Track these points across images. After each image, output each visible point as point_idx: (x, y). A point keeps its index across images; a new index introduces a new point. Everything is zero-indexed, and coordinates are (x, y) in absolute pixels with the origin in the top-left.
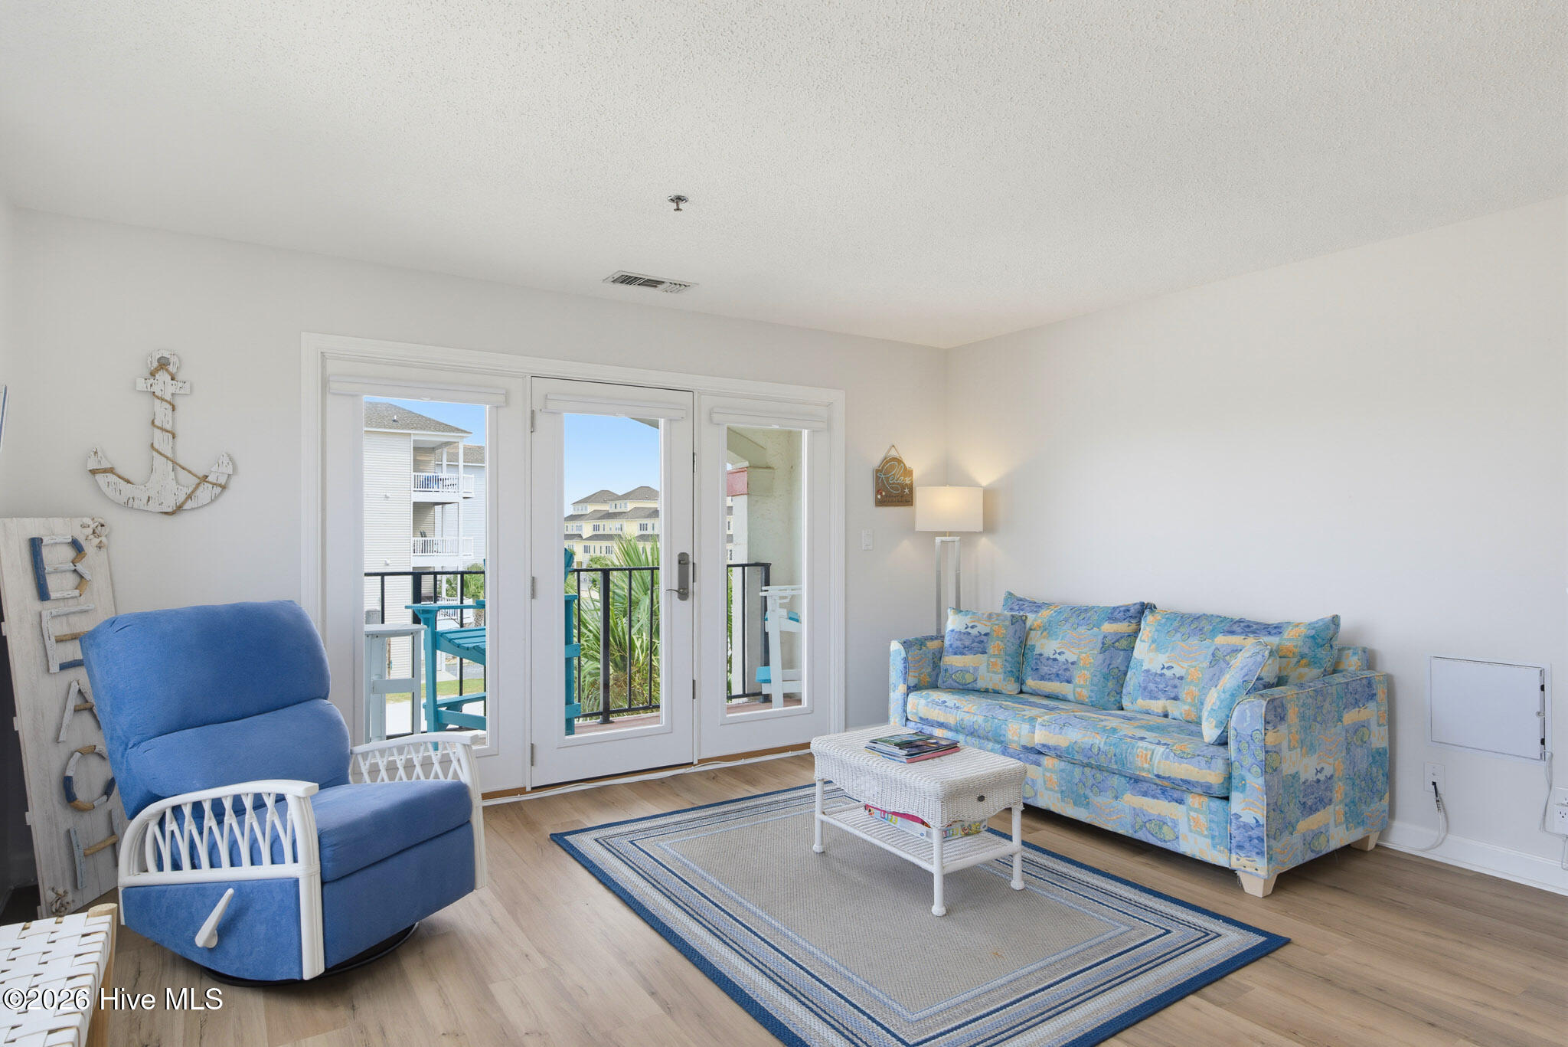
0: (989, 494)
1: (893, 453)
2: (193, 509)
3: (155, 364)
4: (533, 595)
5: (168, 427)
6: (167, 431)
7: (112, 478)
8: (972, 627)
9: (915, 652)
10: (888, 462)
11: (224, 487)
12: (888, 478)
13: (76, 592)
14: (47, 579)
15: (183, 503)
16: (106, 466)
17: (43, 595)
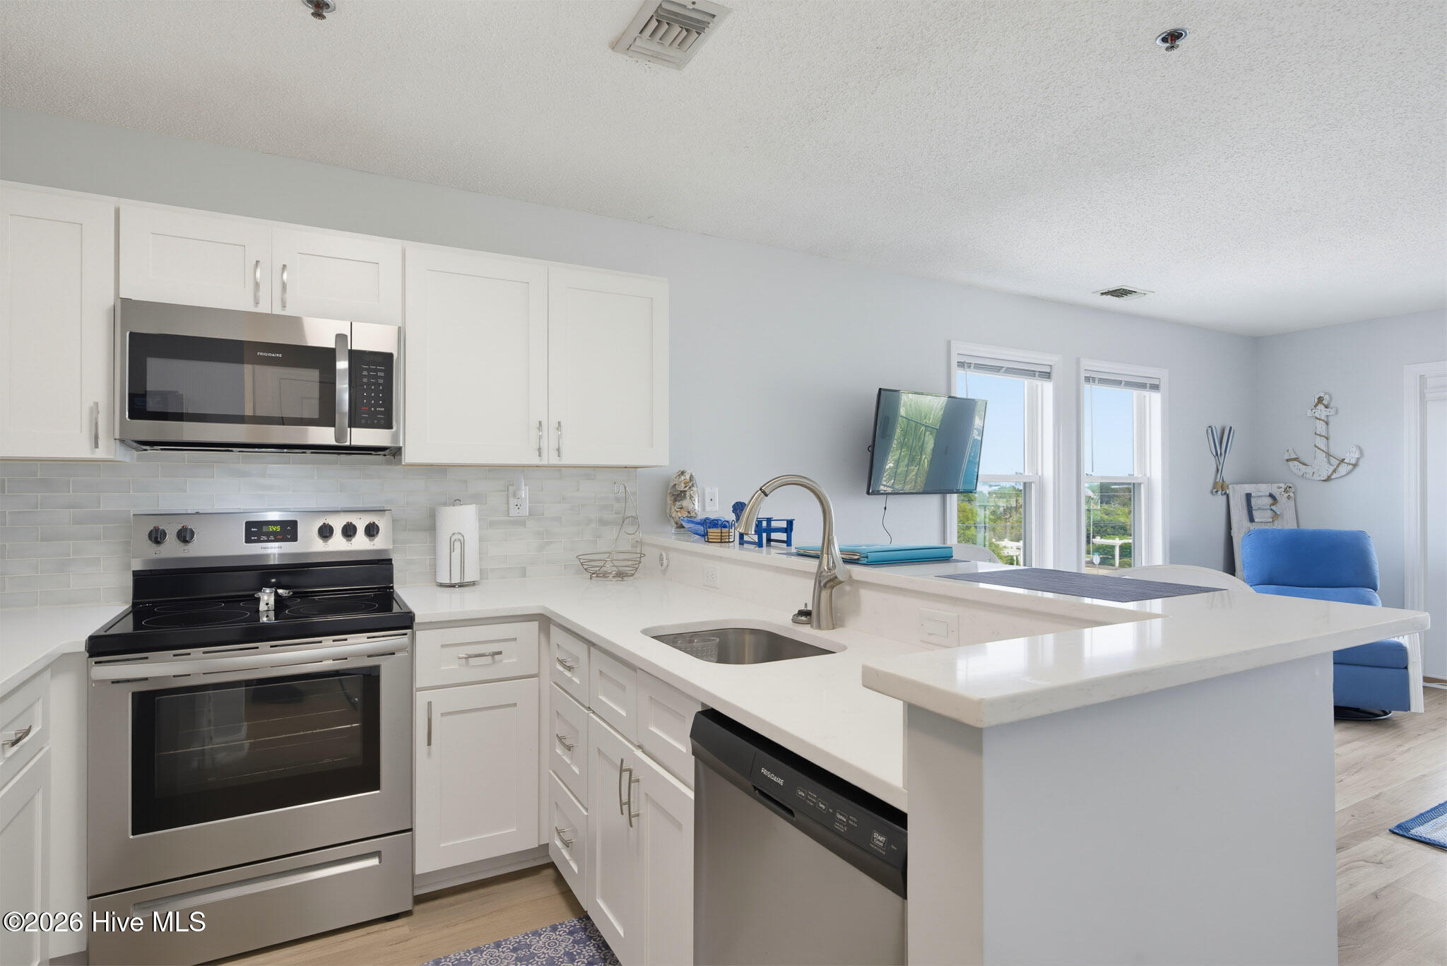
2: (1337, 478)
3: (1316, 400)
5: (1323, 434)
6: (1322, 436)
7: (1296, 463)
11: (1355, 465)
13: (1271, 520)
14: (1254, 512)
15: (1331, 475)
16: (1294, 456)
17: (1252, 520)
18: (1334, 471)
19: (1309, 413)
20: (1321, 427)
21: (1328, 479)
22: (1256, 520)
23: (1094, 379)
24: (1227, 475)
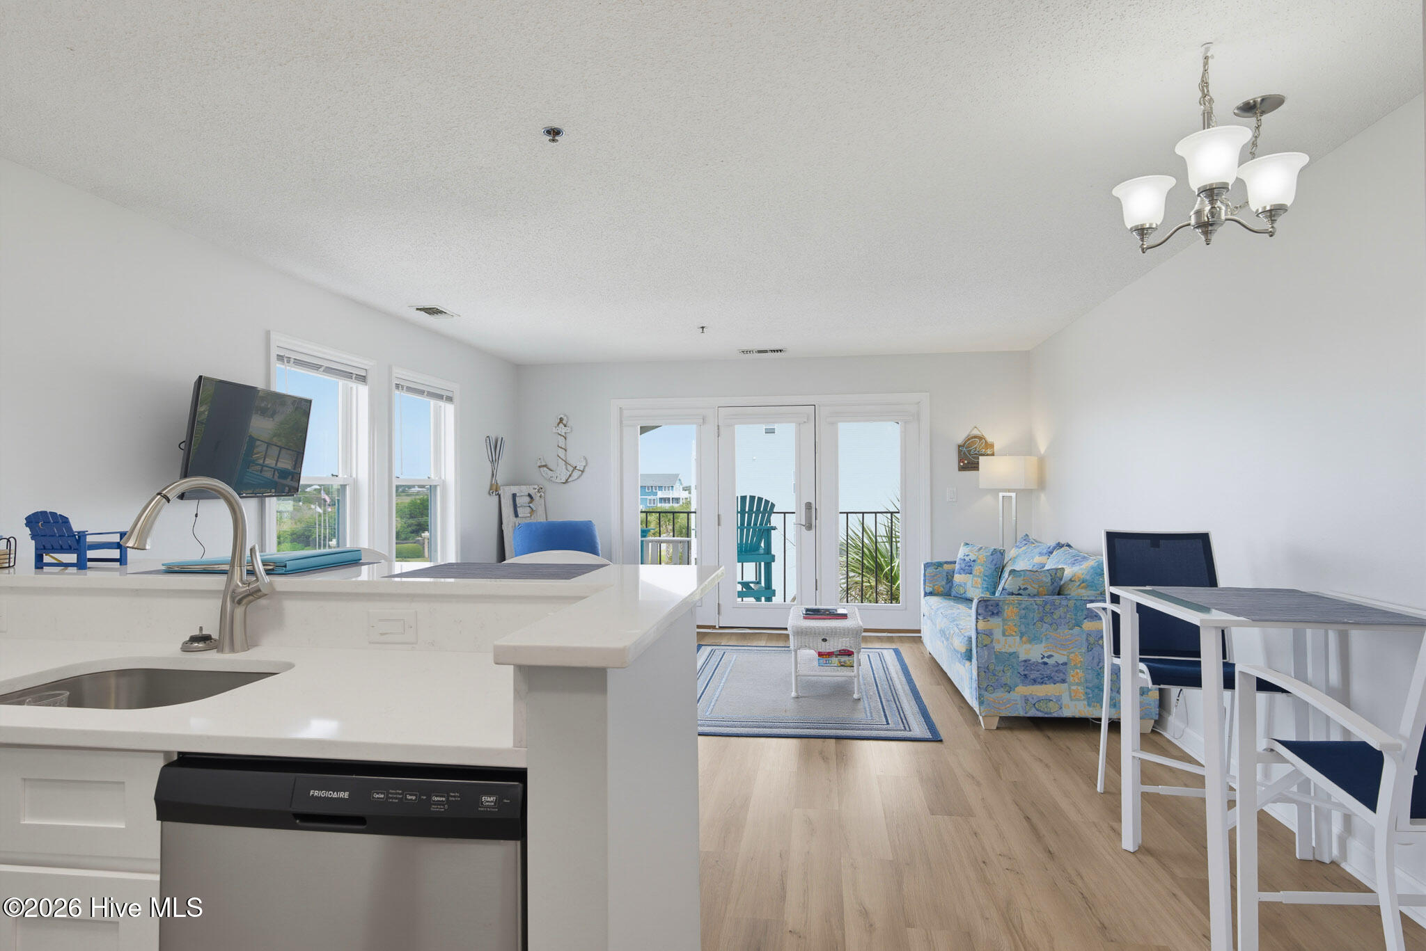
0: (1042, 461)
1: (976, 432)
2: (571, 481)
3: (559, 420)
4: (719, 525)
5: (563, 447)
7: (545, 469)
8: (967, 556)
9: (931, 570)
10: (969, 439)
11: (583, 472)
12: (971, 450)
13: (529, 515)
14: (518, 509)
15: (568, 479)
16: (544, 464)
17: (516, 515)
18: (570, 476)
19: (554, 430)
20: (561, 441)
21: (567, 482)
22: (520, 515)
23: (402, 387)
24: (500, 478)
